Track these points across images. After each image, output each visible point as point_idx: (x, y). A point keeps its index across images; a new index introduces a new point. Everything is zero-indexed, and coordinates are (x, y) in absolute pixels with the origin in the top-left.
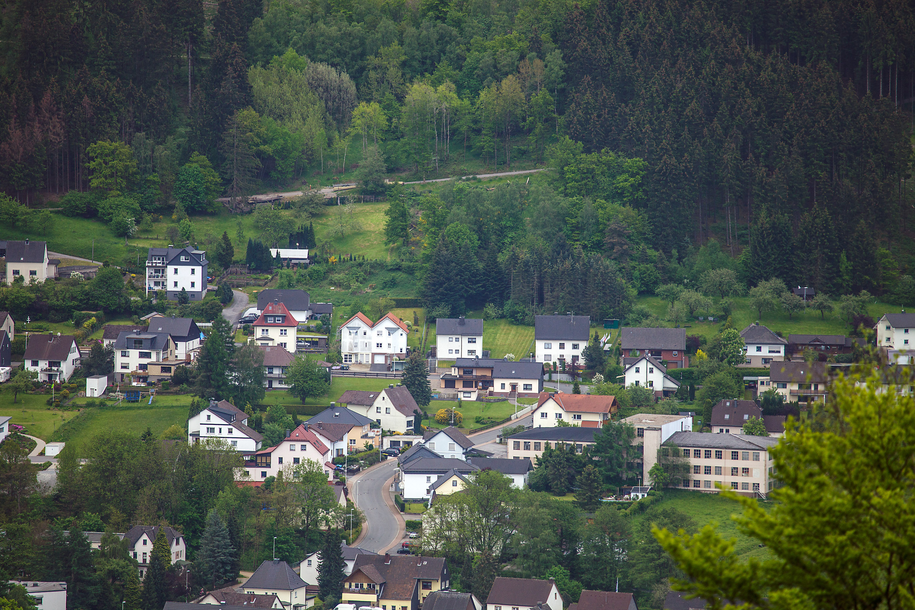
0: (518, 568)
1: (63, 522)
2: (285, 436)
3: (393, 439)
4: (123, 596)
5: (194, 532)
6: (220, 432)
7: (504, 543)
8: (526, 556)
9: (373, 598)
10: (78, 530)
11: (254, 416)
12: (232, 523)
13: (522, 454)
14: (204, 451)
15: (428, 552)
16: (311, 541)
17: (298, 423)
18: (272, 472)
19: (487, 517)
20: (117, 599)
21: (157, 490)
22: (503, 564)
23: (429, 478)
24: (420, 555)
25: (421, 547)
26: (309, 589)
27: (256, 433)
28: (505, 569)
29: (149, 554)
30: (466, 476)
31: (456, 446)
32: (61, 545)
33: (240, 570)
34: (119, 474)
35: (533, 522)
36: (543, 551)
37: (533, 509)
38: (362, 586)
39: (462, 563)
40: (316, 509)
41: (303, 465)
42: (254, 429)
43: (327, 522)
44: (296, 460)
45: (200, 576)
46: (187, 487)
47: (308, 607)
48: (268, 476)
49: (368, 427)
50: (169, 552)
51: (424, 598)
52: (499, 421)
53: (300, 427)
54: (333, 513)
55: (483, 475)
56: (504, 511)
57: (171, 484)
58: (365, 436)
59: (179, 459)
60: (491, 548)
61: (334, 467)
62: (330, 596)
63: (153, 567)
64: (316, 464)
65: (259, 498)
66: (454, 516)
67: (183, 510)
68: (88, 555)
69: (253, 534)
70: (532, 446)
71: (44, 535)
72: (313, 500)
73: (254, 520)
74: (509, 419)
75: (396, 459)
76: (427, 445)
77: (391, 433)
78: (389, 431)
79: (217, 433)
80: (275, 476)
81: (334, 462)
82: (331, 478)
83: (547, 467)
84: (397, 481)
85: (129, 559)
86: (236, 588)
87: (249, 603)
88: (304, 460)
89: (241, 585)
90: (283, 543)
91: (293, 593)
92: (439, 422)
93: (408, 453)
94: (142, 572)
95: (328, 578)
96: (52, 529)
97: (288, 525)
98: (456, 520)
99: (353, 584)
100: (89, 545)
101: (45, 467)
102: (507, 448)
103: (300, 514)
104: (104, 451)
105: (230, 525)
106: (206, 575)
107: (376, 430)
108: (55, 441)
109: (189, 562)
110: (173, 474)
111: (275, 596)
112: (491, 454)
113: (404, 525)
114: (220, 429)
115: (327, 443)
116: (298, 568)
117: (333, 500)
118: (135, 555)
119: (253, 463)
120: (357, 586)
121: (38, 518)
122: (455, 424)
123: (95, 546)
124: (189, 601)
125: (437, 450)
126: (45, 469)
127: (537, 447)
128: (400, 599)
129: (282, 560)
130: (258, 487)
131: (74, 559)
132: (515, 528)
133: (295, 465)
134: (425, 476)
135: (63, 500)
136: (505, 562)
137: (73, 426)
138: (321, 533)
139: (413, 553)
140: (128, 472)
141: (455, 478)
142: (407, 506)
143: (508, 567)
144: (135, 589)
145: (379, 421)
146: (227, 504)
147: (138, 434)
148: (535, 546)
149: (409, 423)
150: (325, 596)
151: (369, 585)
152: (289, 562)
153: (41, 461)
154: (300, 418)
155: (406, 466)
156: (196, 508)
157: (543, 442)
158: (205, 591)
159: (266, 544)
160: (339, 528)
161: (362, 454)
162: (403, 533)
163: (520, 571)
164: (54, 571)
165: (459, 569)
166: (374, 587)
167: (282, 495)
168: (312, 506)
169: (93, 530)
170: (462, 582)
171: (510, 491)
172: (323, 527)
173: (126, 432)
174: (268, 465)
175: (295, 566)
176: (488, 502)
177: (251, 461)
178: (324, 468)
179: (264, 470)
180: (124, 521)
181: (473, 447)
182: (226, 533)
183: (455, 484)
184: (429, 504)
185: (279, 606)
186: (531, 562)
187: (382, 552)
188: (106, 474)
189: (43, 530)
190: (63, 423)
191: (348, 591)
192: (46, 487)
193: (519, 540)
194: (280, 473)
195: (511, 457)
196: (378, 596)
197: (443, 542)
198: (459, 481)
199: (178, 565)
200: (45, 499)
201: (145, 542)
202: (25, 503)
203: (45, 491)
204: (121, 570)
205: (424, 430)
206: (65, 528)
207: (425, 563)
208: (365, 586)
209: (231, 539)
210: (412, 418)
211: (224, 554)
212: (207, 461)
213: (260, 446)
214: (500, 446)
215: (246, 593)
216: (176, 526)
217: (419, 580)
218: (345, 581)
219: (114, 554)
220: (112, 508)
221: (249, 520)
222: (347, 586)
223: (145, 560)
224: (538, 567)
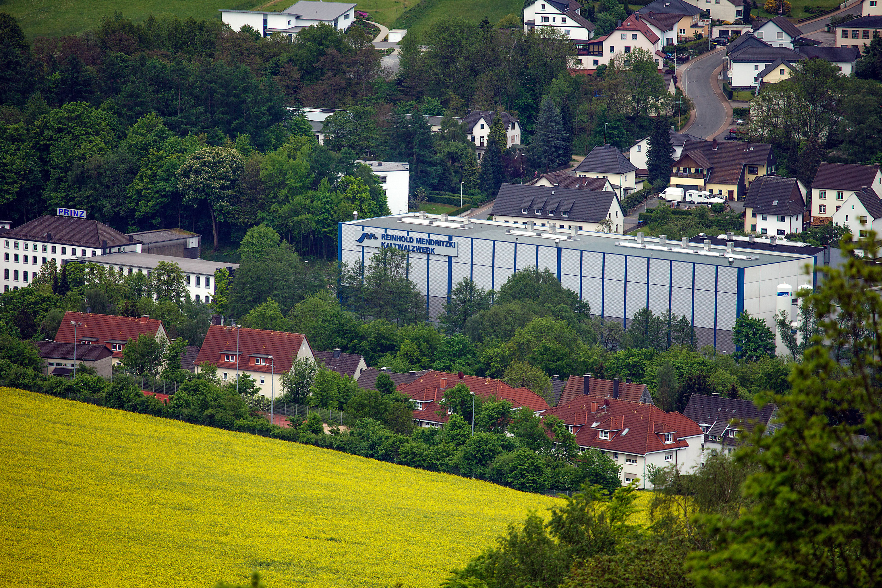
0: (843, 154)
1: (406, 106)
2: (617, 25)
3: (722, 28)
4: (462, 177)
5: (529, 117)
6: (554, 21)
7: (830, 129)
8: (852, 142)
9: (700, 182)
10: (419, 113)
11: (587, 5)
12: (564, 110)
13: (850, 42)
14: (539, 39)
15: (754, 138)
16: (641, 127)
17: (629, 13)
18: (604, 60)
19: (814, 104)
20: (456, 179)
21: (494, 77)
22: (829, 150)
23: (757, 67)
24: (746, 141)
25: (748, 134)
26: (639, 173)
27: (589, 22)
28: (830, 155)
29: (486, 138)
30: (793, 64)
31: (785, 35)
32: (403, 127)
33: (572, 154)
34: (458, 61)
35: (859, 109)
36: (869, 137)
37: (860, 96)
38: (690, 170)
39: (788, 149)
40: (646, 97)
41: (634, 53)
42: (587, 18)
43: (657, 108)
44: (627, 49)
45: (535, 159)
46: (522, 74)
47: (637, 190)
48: (600, 64)
49: (697, 17)
50: (505, 136)
51: (750, 183)
52: (828, 10)
53: (632, 17)
54: (662, 100)
55: (810, 64)
56: (831, 98)
57: (507, 72)
58: (695, 26)
59: (515, 47)
60: (816, 134)
61: (664, 55)
62: (659, 180)
63: (490, 150)
64: (648, 52)
65: (591, 86)
66: (781, 104)
67: (518, 96)
68: (429, 138)
69: (585, 120)
70: (861, 35)
71: (387, 118)
72: (644, 88)
73: (586, 107)
74: (838, 8)
75: (724, 48)
76: (756, 35)
77: (721, 23)
78: (718, 20)
79: (551, 22)
80: (607, 64)
81: (664, 51)
82: (661, 67)
83: (875, 55)
84: (726, 69)
85: (468, 142)
86: (569, 171)
87: (581, 185)
88: (635, 49)
89: (574, 168)
90: (614, 128)
91: (623, 176)
92: (767, 11)
93: (737, 42)
94: (479, 155)
95: (657, 162)
96: (395, 112)
97: (619, 111)
98: (782, 107)
99: (681, 169)
100: (429, 128)
101: (389, 52)
102: (835, 37)
103: (630, 102)
104: (443, 38)
105: (563, 111)
106: (540, 159)
107: (706, 20)
108: (398, 28)
109: (523, 146)
110: (508, 61)
111: (606, 180)
112: (819, 43)
113: (731, 112)
114: (554, 18)
115: (657, 33)
116: (628, 153)
117: (662, 88)
118: (473, 138)
119: (586, 52)
120: (685, 171)
121: (382, 101)
122: (784, 13)
123: (435, 129)
124: (524, 182)
125: (766, 39)
126: (388, 55)
127: (866, 35)
128: (727, 184)
129: (612, 145)
130: (590, 75)
131: (416, 141)
132: (841, 115)
133: (626, 54)
134: (752, 65)
135: (406, 85)
136: (831, 148)
137: (414, 13)
138: (651, 119)
139: (740, 139)
140: (467, 59)
141: (783, 66)
142: (735, 93)
143: (833, 153)
144: (473, 170)
145: (708, 11)
146: (561, 91)
147: (476, 22)
148: (860, 132)
149: (738, 13)
150: (654, 179)
151: (696, 170)
152: (619, 147)
153: (384, 47)
154: (631, 7)
155: (734, 55)
156: (531, 95)
157: (872, 30)
158: (539, 174)
159: (598, 130)
160: (668, 114)
161: (692, 43)
162: (731, 119)
163: (845, 156)
164: (397, 152)
165: (785, 154)
166: (701, 172)
167: (613, 82)
168: (642, 93)
169: (433, 114)
170: (787, 167)
171: (838, 78)
172: (653, 114)
173: (464, 20)
174: (600, 54)
175: (625, 151)
176: (815, 89)
177: (584, 49)
178: (655, 57)
179: (596, 58)
180: (462, 106)
181: (801, 36)
182: (559, 118)
183: (782, 72)
184: (757, 92)
185: (610, 189)
186: (856, 149)
187: (709, 138)
188: (446, 61)
189: (387, 113)
190: (405, 10)
191: (677, 175)
192: (390, 71)
193: (845, 127)
194: (612, 61)
195: (839, 45)
196: (705, 181)
197: (769, 129)
198: (787, 70)
199: (514, 148)
200: (388, 83)
201: (482, 126)
202: (370, 87)
203: (388, 76)
204: (459, 153)
205: (753, 19)
206: (408, 111)
207: (752, 149)
208: (693, 170)
209: (564, 124)
210: (741, 8)
211: (557, 139)
212: (541, 48)
213: (592, 35)
214: (829, 35)
215: (578, 176)
216: (512, 111)
217: (745, 166)
218: (674, 166)
219: (453, 137)
220: (451, 93)
221: (581, 106)
222: (675, 170)
223: (482, 144)
224: (864, 152)
